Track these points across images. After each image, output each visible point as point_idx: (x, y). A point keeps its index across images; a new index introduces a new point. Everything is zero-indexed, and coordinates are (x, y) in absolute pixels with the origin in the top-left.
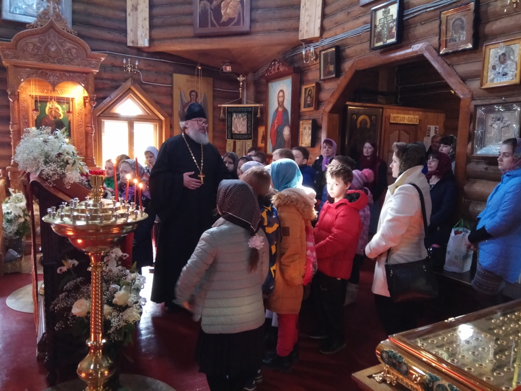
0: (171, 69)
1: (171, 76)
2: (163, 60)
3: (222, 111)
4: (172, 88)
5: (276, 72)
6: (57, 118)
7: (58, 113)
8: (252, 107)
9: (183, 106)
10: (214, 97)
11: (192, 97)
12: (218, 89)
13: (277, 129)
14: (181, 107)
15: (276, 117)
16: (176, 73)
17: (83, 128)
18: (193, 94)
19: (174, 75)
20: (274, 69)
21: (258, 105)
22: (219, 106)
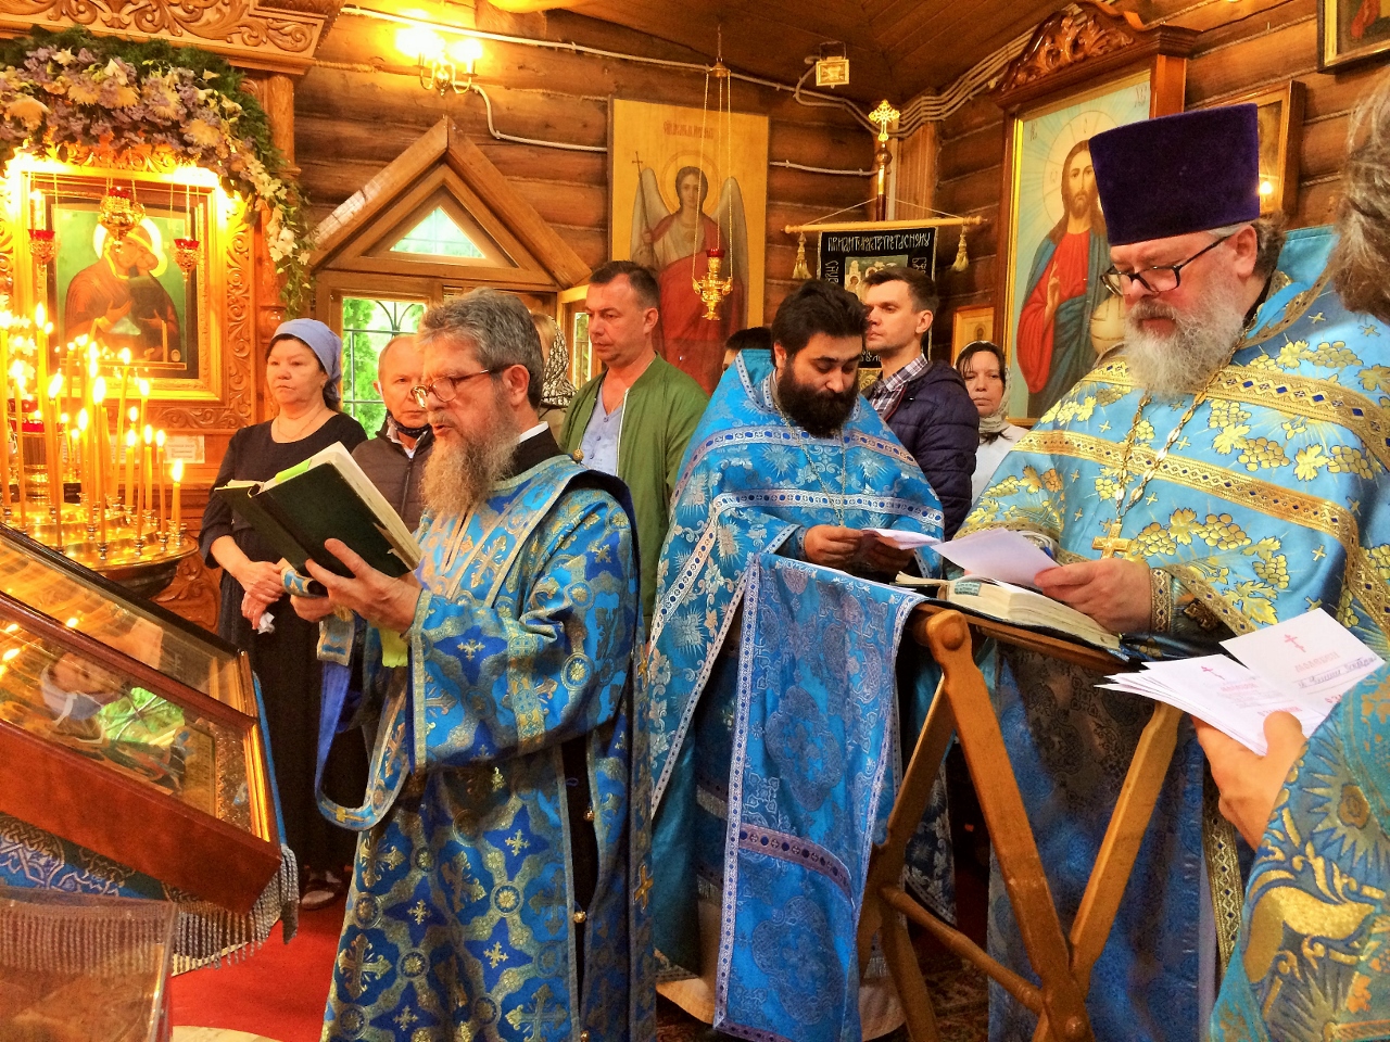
0: (608, 79)
1: (605, 108)
2: (574, 47)
3: (801, 250)
4: (605, 157)
5: (1061, 62)
6: (144, 272)
7: (144, 251)
8: (931, 230)
9: (649, 230)
10: (772, 195)
11: (685, 193)
12: (788, 164)
13: (1057, 312)
14: (641, 237)
15: (1051, 261)
16: (621, 97)
17: (248, 315)
18: (689, 180)
19: (618, 103)
20: (1054, 54)
21: (958, 220)
22: (788, 229)
